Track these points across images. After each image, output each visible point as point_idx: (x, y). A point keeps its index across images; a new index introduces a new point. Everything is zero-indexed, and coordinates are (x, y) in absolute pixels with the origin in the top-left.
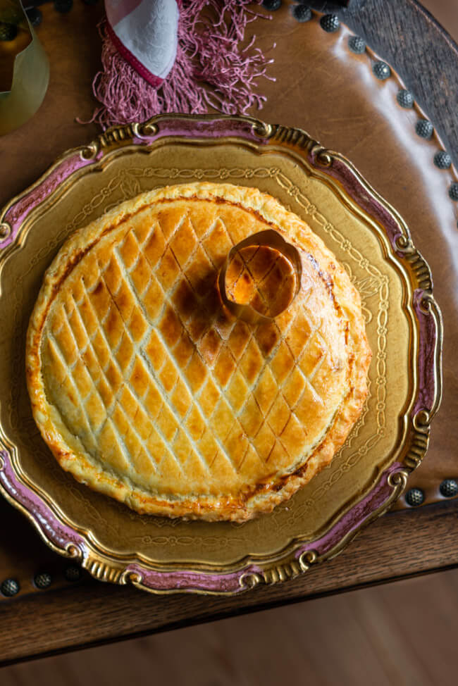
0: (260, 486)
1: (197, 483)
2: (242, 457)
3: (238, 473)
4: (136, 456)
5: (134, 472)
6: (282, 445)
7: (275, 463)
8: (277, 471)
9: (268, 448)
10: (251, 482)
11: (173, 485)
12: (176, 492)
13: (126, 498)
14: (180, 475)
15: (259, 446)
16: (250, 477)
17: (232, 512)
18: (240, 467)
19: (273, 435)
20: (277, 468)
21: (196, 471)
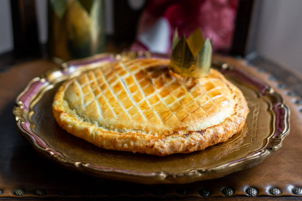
0: (175, 132)
1: (138, 124)
2: (168, 118)
3: (163, 124)
4: (106, 112)
5: (102, 118)
6: (192, 116)
7: (187, 123)
8: (187, 127)
9: (184, 116)
10: (171, 130)
11: (124, 123)
12: (124, 127)
13: (93, 132)
14: (128, 120)
15: (178, 115)
16: (171, 127)
17: (156, 140)
18: (165, 121)
19: (187, 112)
20: (188, 125)
21: (139, 119)
